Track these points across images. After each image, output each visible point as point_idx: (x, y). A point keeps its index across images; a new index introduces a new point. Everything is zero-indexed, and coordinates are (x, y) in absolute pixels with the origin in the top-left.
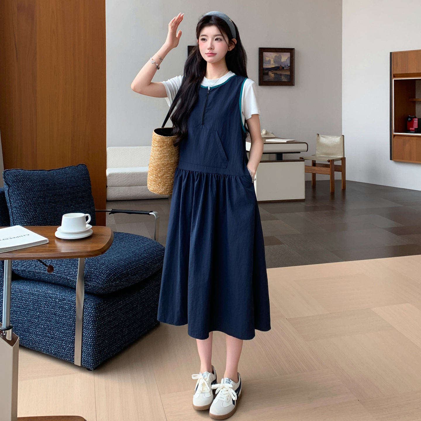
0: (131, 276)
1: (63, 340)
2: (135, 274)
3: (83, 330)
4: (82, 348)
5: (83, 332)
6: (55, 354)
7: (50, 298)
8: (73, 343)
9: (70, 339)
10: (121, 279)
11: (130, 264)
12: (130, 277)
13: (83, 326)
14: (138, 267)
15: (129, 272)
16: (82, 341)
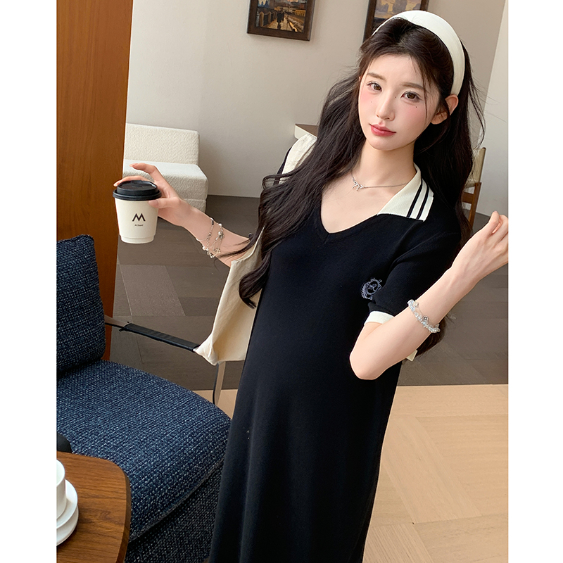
0: (161, 511)
2: (169, 504)
10: (141, 524)
11: (162, 482)
12: (159, 513)
14: (176, 485)
15: (158, 502)
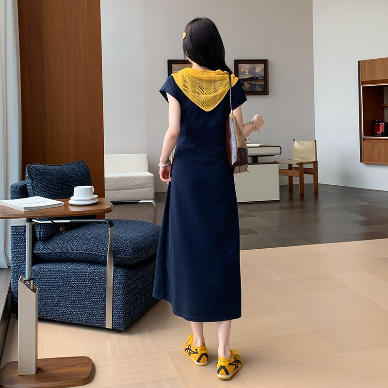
1: (95, 308)
3: (113, 296)
4: (113, 313)
5: (113, 299)
6: (86, 322)
7: (80, 272)
8: (104, 309)
9: (101, 306)
13: (113, 293)
16: (113, 306)
